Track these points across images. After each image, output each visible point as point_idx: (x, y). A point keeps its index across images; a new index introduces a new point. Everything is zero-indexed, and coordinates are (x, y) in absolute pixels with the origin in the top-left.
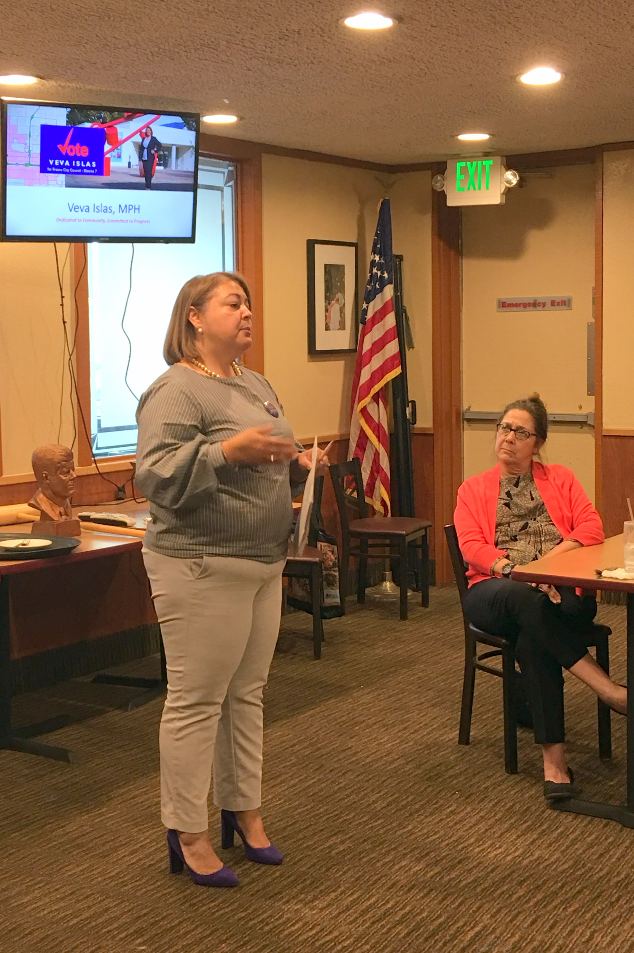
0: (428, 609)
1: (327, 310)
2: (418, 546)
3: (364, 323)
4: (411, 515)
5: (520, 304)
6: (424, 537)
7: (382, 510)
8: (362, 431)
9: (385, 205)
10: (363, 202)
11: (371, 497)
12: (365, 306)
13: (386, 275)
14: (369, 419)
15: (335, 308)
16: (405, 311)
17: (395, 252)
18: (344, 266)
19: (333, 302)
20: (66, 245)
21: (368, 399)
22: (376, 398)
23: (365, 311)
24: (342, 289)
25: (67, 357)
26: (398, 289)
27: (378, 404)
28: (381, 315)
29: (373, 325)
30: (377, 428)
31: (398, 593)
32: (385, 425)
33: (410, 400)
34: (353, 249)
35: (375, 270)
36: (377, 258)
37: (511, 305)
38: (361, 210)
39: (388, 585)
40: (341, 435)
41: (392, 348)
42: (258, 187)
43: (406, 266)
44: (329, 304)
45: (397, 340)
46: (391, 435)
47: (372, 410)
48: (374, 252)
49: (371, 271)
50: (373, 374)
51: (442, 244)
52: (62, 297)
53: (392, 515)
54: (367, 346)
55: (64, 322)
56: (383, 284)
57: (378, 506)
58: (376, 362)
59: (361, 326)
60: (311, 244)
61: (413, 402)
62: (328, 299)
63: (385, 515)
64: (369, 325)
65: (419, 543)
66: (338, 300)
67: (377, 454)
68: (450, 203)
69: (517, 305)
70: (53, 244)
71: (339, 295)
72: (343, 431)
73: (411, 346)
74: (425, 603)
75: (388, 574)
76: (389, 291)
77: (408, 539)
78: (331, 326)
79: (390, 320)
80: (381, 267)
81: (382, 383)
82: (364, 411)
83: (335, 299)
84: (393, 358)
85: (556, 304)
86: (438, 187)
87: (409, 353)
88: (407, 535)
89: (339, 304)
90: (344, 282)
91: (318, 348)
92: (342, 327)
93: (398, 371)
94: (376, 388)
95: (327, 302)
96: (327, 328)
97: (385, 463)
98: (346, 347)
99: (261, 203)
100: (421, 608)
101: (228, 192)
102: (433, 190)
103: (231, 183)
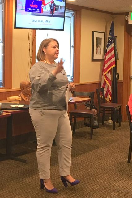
0: (120, 127)
1: (97, 49)
2: (118, 111)
3: (106, 53)
4: (117, 103)
6: (120, 109)
7: (109, 101)
8: (105, 80)
9: (113, 23)
10: (107, 22)
11: (107, 98)
12: (106, 48)
13: (112, 41)
14: (106, 77)
15: (99, 49)
16: (117, 50)
17: (115, 35)
18: (101, 38)
20: (31, 30)
21: (107, 72)
22: (109, 72)
23: (107, 50)
24: (101, 44)
25: (30, 59)
26: (115, 44)
27: (109, 74)
28: (111, 51)
29: (108, 54)
30: (109, 80)
31: (113, 123)
32: (111, 79)
33: (117, 73)
34: (104, 34)
35: (109, 40)
36: (110, 36)
38: (106, 24)
39: (110, 121)
40: (99, 82)
41: (113, 59)
42: (80, 17)
43: (117, 39)
45: (114, 58)
46: (112, 82)
47: (107, 75)
48: (109, 35)
49: (108, 40)
50: (108, 66)
51: (127, 33)
52: (29, 43)
53: (112, 103)
54: (107, 59)
55: (30, 50)
56: (111, 43)
57: (108, 100)
58: (109, 63)
59: (105, 54)
60: (93, 32)
61: (118, 74)
62: (97, 46)
63: (110, 103)
64: (107, 54)
65: (119, 110)
67: (108, 86)
68: (129, 23)
70: (27, 30)
71: (100, 46)
72: (100, 81)
73: (118, 59)
74: (120, 126)
75: (110, 118)
76: (113, 45)
77: (116, 109)
78: (98, 53)
79: (113, 52)
80: (111, 39)
81: (110, 68)
82: (105, 75)
84: (113, 62)
86: (126, 19)
87: (117, 61)
88: (116, 108)
90: (101, 42)
91: (94, 59)
92: (100, 54)
93: (114, 65)
94: (109, 70)
96: (97, 54)
97: (110, 89)
98: (101, 59)
99: (81, 21)
100: (118, 127)
101: (73, 18)
102: (125, 20)
103: (73, 16)
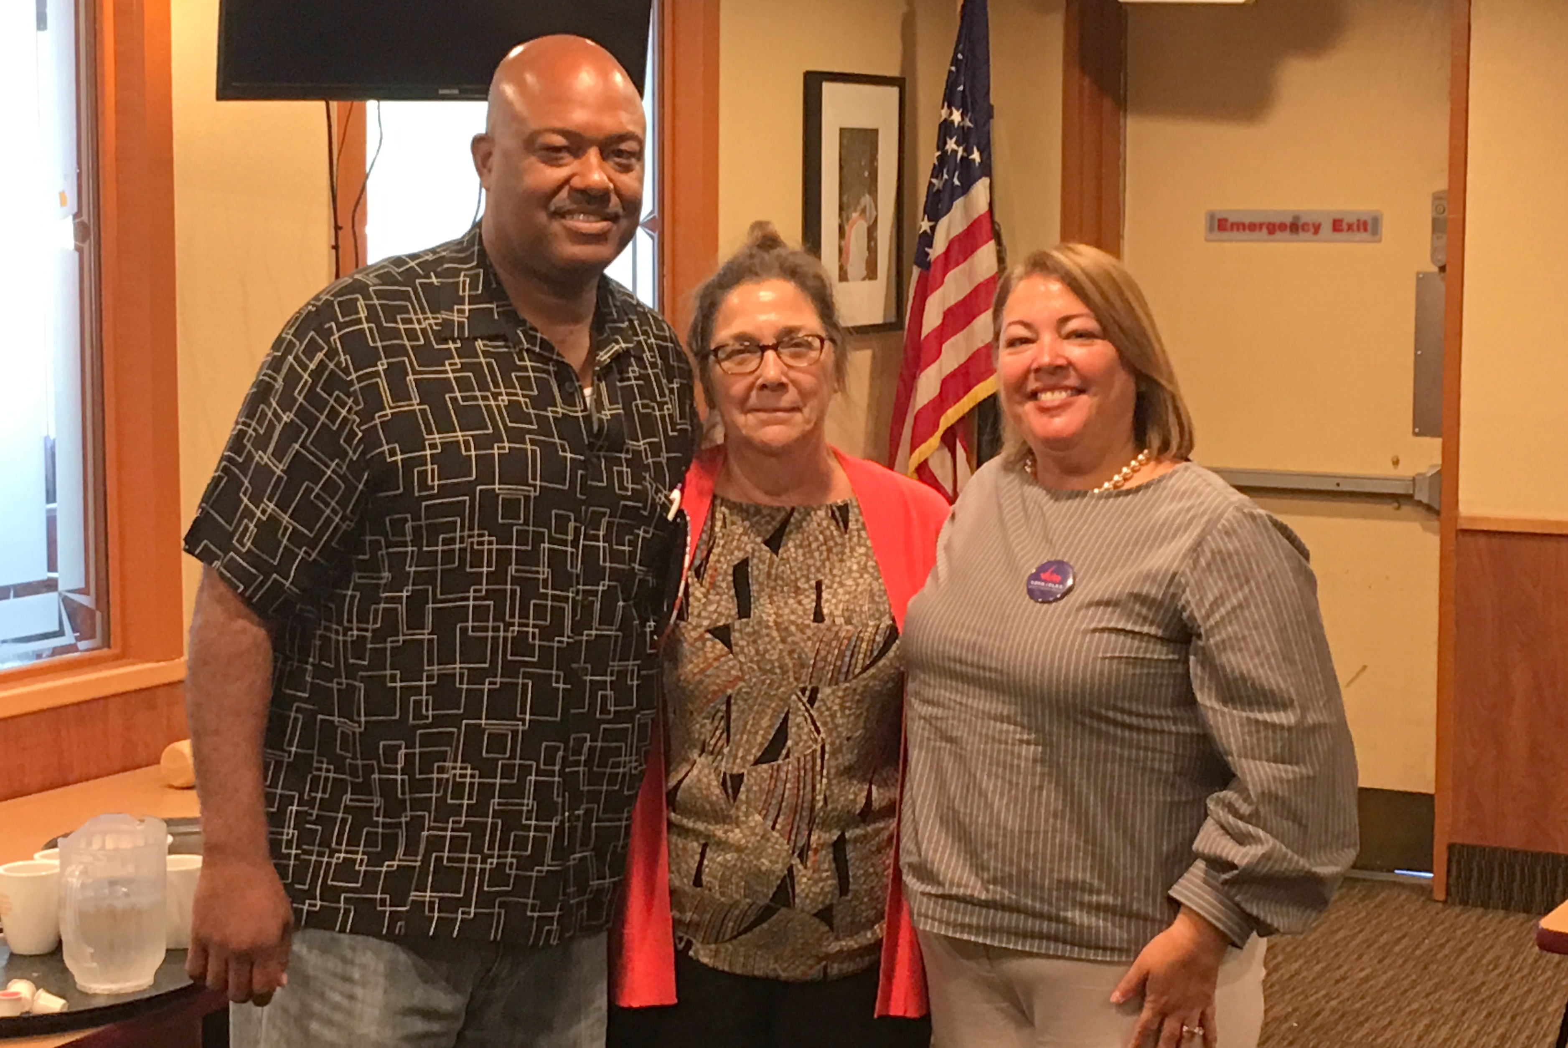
1: (843, 234)
3: (924, 265)
5: (1261, 225)
12: (926, 226)
15: (858, 229)
18: (875, 133)
19: (854, 213)
21: (932, 442)
22: (951, 439)
23: (927, 239)
27: (954, 452)
28: (964, 246)
29: (945, 271)
34: (896, 91)
35: (951, 145)
36: (956, 117)
37: (1239, 226)
44: (847, 217)
47: (941, 467)
48: (949, 100)
49: (941, 145)
50: (945, 385)
54: (932, 319)
56: (969, 175)
58: (952, 356)
60: (813, 83)
64: (936, 271)
69: (1253, 227)
71: (866, 199)
76: (979, 195)
78: (852, 270)
79: (986, 261)
80: (965, 137)
81: (962, 407)
82: (924, 468)
85: (1345, 227)
89: (866, 220)
90: (876, 169)
94: (952, 416)
96: (843, 276)
98: (879, 320)
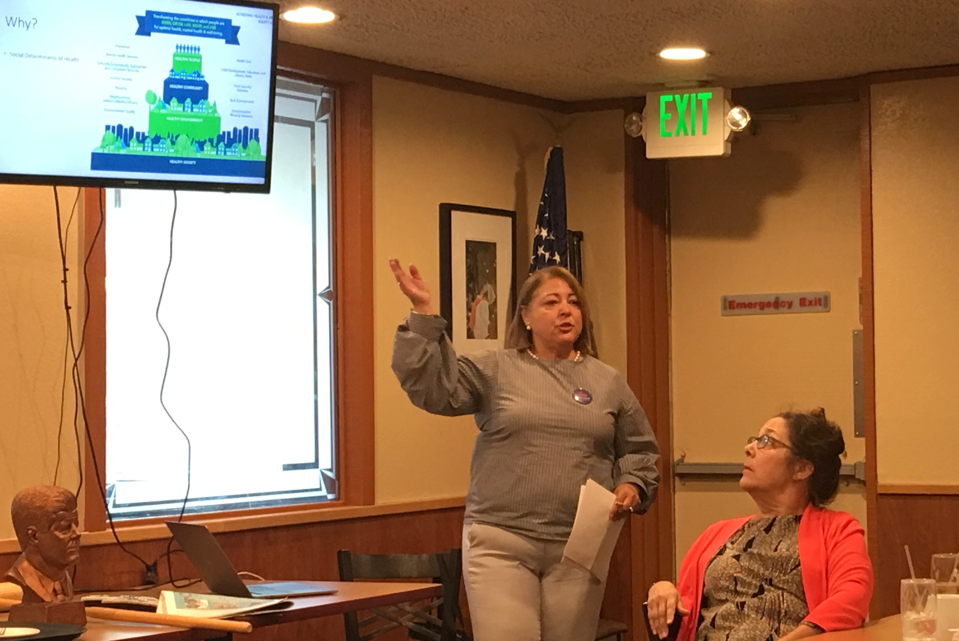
5: (755, 304)
9: (557, 156)
15: (482, 306)
17: (571, 227)
18: (495, 244)
19: (479, 297)
25: (71, 362)
34: (509, 220)
35: (541, 251)
36: (544, 233)
37: (742, 305)
38: (521, 165)
43: (587, 246)
44: (473, 300)
48: (541, 223)
55: (68, 308)
62: (471, 293)
66: (486, 295)
68: (651, 154)
69: (750, 305)
71: (488, 287)
78: (476, 332)
83: (482, 293)
85: (807, 303)
86: (633, 131)
89: (488, 301)
90: (495, 268)
92: (493, 334)
95: (471, 296)
96: (470, 335)
101: (321, 130)
102: (627, 136)
103: (325, 117)
